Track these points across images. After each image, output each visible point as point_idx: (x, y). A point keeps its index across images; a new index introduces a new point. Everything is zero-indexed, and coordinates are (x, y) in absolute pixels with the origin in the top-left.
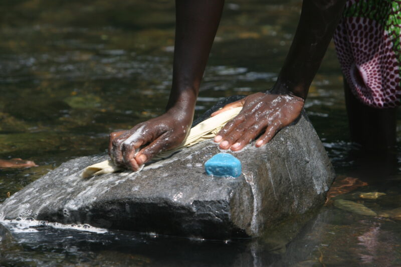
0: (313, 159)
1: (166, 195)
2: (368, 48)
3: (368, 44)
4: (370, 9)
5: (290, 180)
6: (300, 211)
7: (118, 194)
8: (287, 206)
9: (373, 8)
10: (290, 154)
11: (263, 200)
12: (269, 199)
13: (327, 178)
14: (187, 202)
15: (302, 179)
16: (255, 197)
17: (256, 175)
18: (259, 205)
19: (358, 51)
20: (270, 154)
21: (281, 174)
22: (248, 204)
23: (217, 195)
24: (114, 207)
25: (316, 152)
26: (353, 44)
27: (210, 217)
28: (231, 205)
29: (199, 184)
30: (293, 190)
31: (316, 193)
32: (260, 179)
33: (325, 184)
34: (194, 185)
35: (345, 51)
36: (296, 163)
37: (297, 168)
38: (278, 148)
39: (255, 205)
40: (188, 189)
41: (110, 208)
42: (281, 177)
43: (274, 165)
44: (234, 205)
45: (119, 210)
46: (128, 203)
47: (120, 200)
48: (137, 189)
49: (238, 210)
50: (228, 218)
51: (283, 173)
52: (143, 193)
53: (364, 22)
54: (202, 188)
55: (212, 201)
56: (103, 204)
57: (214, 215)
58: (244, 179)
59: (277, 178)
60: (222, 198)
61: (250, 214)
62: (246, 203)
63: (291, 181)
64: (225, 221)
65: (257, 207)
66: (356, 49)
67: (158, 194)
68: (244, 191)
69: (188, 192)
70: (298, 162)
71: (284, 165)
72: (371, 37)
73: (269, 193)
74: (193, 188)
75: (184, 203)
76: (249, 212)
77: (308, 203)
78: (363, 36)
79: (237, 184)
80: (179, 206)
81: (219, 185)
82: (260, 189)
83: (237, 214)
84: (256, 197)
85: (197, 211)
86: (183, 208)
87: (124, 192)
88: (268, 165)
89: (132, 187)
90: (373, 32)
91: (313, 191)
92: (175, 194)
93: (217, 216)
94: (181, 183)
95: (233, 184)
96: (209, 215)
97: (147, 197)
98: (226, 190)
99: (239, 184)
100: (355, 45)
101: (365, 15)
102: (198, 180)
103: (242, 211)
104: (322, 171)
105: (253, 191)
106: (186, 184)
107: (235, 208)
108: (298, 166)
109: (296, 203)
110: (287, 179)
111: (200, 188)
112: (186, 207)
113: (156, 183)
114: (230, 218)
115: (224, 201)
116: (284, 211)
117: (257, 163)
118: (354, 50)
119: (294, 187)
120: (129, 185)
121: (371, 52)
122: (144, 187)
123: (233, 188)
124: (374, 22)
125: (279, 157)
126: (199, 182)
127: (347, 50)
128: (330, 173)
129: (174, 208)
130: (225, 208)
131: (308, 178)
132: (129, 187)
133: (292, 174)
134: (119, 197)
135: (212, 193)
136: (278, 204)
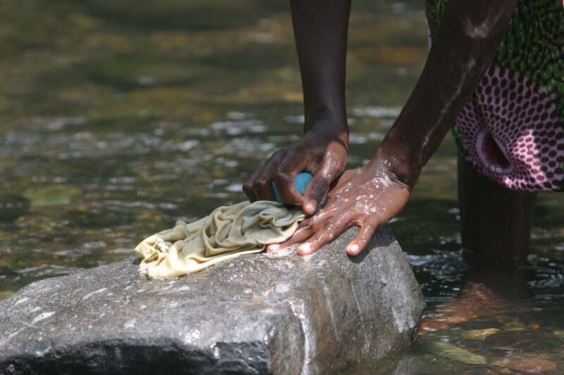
0: (392, 280)
1: (174, 334)
2: (508, 112)
3: (507, 107)
4: (510, 56)
5: (358, 312)
6: (373, 358)
7: (103, 332)
8: (354, 350)
9: (515, 54)
10: (358, 274)
11: (318, 341)
12: (328, 340)
13: (414, 309)
14: (206, 344)
15: (377, 310)
16: (306, 336)
17: (308, 304)
18: (313, 348)
19: (492, 116)
20: (329, 274)
21: (345, 303)
22: (296, 347)
23: (251, 334)
24: (98, 352)
25: (397, 270)
26: (485, 106)
27: (239, 367)
28: (271, 348)
29: (224, 317)
30: (363, 326)
31: (398, 330)
32: (314, 310)
33: (410, 318)
34: (216, 320)
35: (467, 116)
36: (367, 287)
37: (368, 294)
38: (341, 265)
39: (307, 348)
40: (207, 324)
41: (92, 354)
42: (346, 307)
43: (335, 290)
44: (276, 349)
45: (104, 356)
46: (119, 346)
47: (107, 341)
48: (131, 325)
49: (282, 356)
50: (267, 369)
51: (348, 302)
52: (140, 332)
53: (502, 74)
54: (228, 324)
55: (243, 343)
56: (81, 347)
57: (246, 364)
58: (290, 311)
59: (339, 309)
60: (257, 338)
61: (299, 363)
62: (294, 346)
63: (360, 313)
64: (263, 372)
65: (310, 352)
66: (489, 113)
67: (163, 333)
68: (291, 328)
69: (208, 329)
70: (371, 286)
71: (350, 289)
72: (513, 96)
73: (328, 331)
74: (215, 323)
75: (201, 346)
76: (299, 359)
77: (385, 345)
78: (500, 95)
79: (280, 318)
80: (195, 351)
81: (253, 319)
82: (314, 325)
83: (279, 362)
84: (308, 336)
85: (221, 358)
86: (200, 353)
87: (112, 329)
88: (326, 289)
89: (124, 322)
90: (516, 90)
91: (392, 327)
92: (188, 332)
93: (250, 365)
94: (197, 316)
95: (273, 318)
96: (239, 363)
97: (146, 337)
98: (264, 326)
99: (283, 318)
100: (488, 108)
101: (503, 64)
102: (223, 312)
103: (288, 358)
104: (406, 298)
105: (305, 327)
106: (204, 318)
107: (277, 353)
108: (371, 291)
109: (367, 345)
110: (355, 310)
111: (225, 324)
112: (205, 352)
113: (160, 316)
114: (269, 367)
115: (260, 343)
116: (349, 357)
117: (310, 286)
118: (486, 115)
119: (364, 322)
120: (121, 320)
121: (512, 119)
122: (143, 323)
123: (274, 324)
124: (517, 75)
125: (343, 277)
126: (224, 315)
127: (470, 115)
128: (418, 301)
129: (186, 354)
130: (262, 353)
131: (385, 308)
132: (120, 322)
133: (361, 303)
134: (105, 336)
135: (243, 331)
136: (341, 347)
